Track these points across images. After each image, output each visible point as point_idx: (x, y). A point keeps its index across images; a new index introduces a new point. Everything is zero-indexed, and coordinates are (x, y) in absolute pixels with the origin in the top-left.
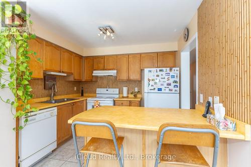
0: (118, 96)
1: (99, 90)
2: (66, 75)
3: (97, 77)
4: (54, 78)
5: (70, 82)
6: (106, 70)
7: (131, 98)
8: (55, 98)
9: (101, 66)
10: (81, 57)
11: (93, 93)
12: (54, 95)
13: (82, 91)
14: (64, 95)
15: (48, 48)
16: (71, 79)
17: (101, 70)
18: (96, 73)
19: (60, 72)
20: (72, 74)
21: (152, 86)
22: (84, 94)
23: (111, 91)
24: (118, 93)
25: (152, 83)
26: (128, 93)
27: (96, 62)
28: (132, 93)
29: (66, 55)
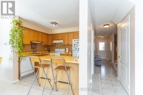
0: (64, 52)
1: (56, 50)
2: (40, 43)
3: (55, 43)
4: (36, 44)
5: (43, 46)
6: (58, 40)
7: (70, 53)
8: (36, 52)
9: (57, 38)
10: (48, 35)
11: (54, 51)
12: (36, 51)
13: (49, 50)
14: (40, 51)
15: (32, 32)
16: (43, 44)
17: (56, 40)
18: (55, 42)
19: (37, 41)
20: (43, 42)
21: (76, 47)
22: (50, 52)
23: (61, 50)
24: (64, 51)
25: (75, 46)
26: (69, 51)
27: (54, 36)
28: (70, 51)
29: (40, 34)
